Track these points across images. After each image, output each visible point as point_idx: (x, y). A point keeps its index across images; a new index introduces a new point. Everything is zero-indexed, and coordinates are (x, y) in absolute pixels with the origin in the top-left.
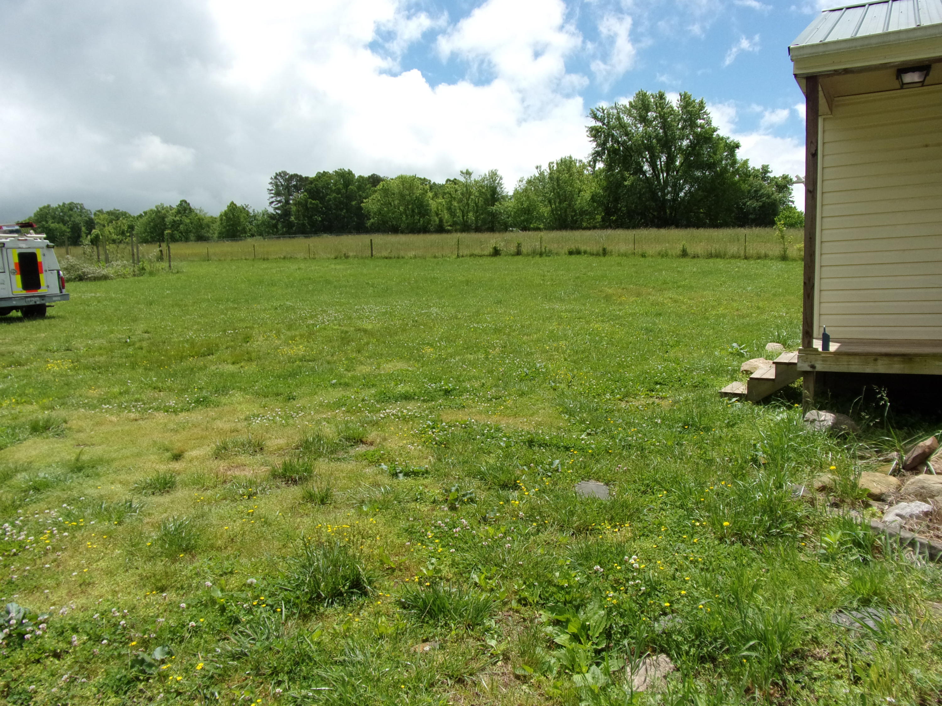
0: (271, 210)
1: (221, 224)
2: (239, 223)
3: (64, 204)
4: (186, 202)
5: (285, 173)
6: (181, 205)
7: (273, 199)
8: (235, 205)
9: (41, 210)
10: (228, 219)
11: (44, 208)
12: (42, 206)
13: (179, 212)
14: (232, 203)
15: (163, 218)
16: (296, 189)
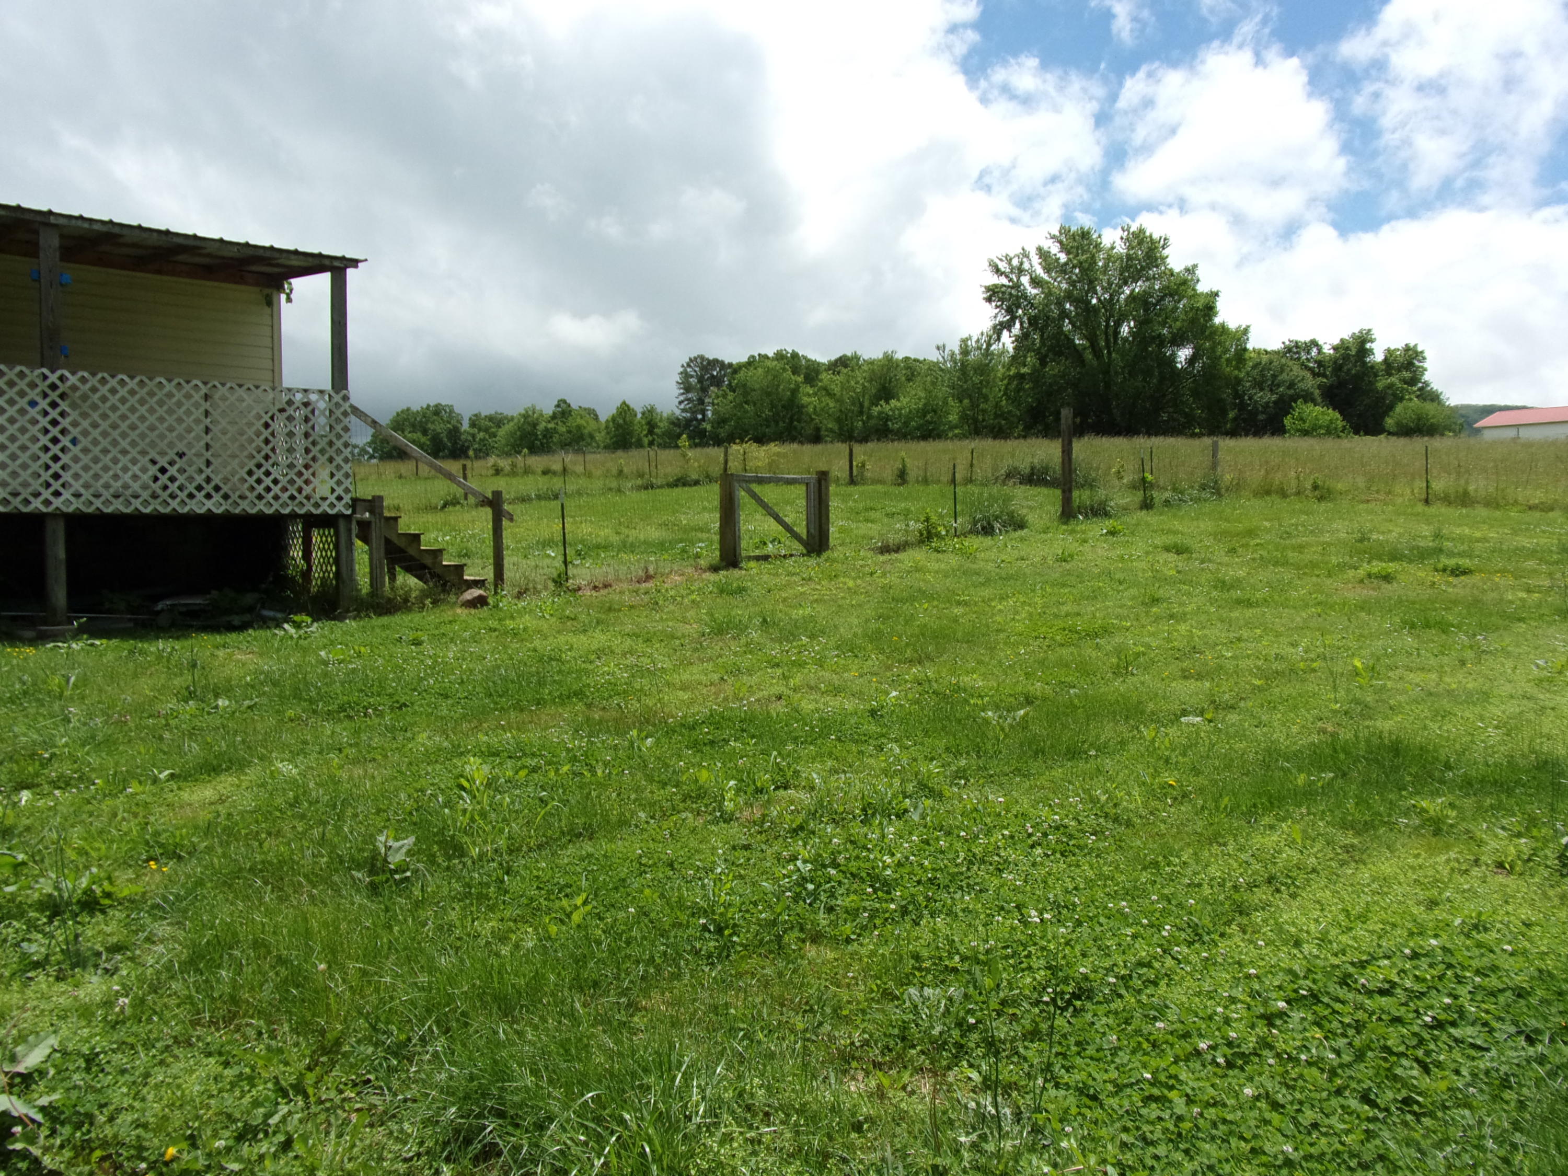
0: (678, 412)
1: (608, 433)
2: (631, 433)
3: (428, 406)
4: (565, 402)
5: (702, 358)
6: (558, 406)
7: (682, 398)
8: (628, 406)
9: (398, 414)
10: (618, 426)
11: (402, 412)
12: (399, 410)
13: (554, 417)
14: (624, 403)
15: (535, 425)
16: (716, 381)
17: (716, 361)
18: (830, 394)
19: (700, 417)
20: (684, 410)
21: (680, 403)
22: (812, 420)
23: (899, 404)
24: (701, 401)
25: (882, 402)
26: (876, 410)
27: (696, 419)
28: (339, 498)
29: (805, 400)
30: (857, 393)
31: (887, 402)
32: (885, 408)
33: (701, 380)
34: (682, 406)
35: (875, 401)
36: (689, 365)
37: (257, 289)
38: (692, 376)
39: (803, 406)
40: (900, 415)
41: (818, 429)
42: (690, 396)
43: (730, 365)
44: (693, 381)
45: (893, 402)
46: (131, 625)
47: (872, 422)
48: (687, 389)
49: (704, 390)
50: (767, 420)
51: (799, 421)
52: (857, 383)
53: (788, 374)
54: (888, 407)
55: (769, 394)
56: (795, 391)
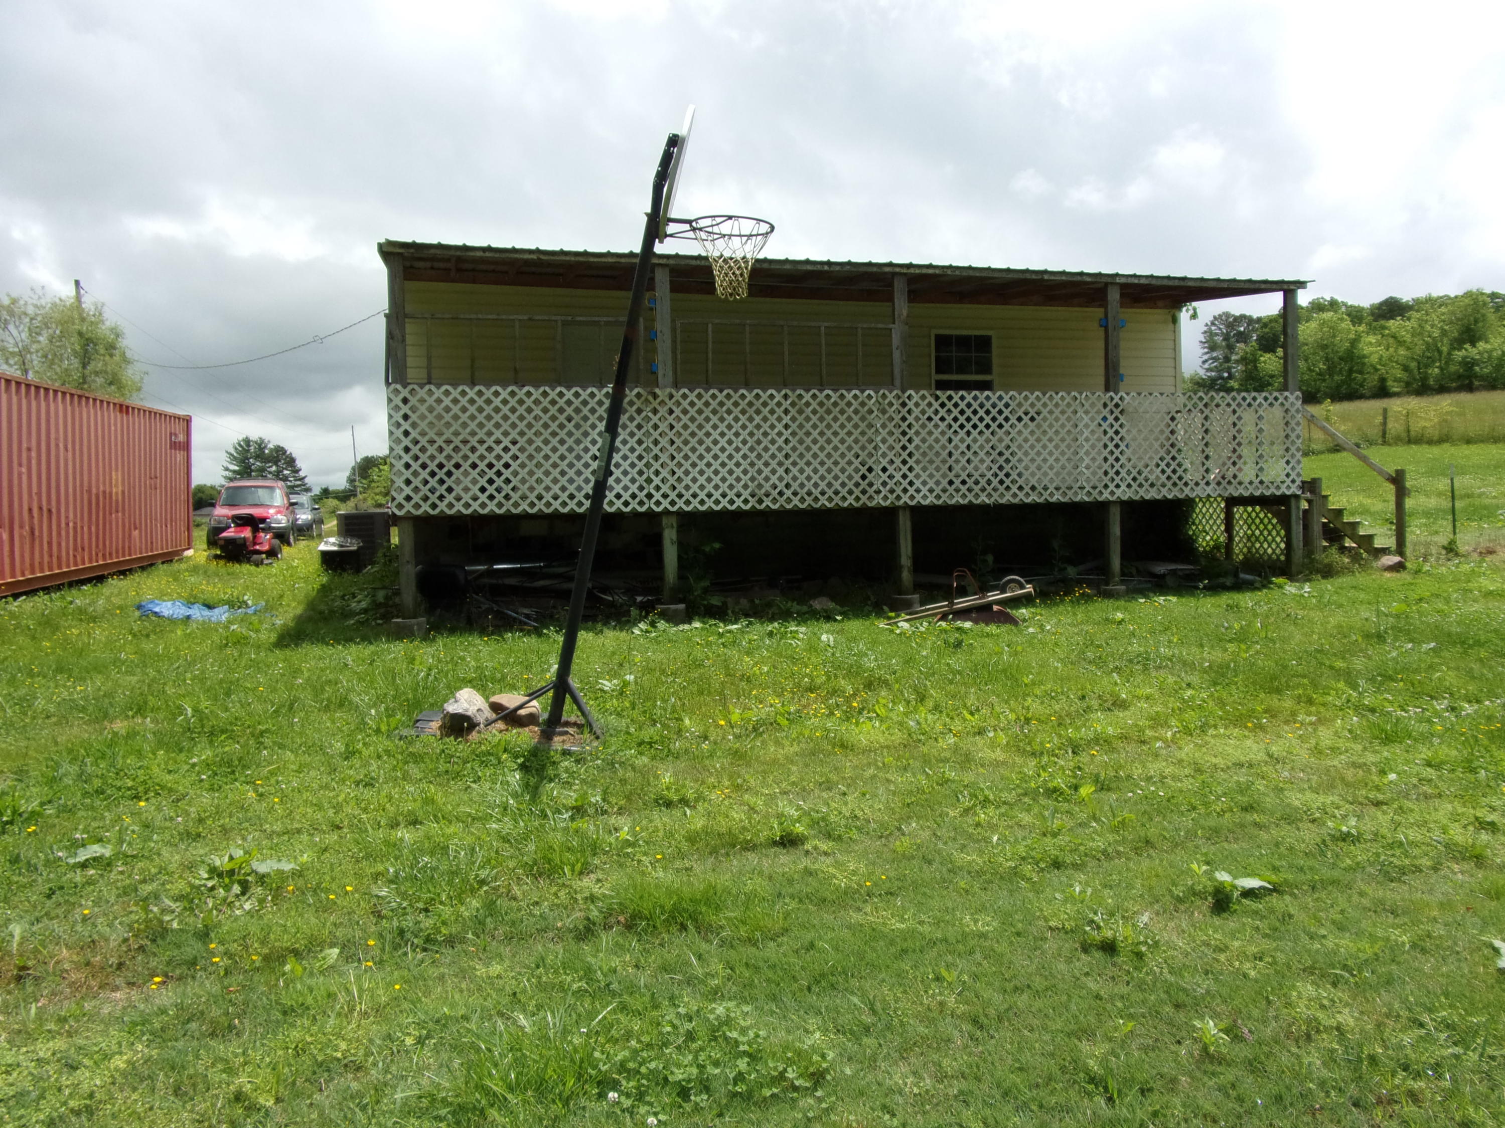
0: (1202, 372)
5: (1228, 316)
7: (1206, 357)
16: (1243, 337)
17: (1243, 317)
18: (1401, 343)
19: (1226, 375)
20: (1208, 370)
21: (1204, 362)
22: (1377, 370)
23: (1488, 347)
24: (1227, 359)
25: (1467, 346)
26: (1459, 355)
27: (1222, 378)
28: (1293, 481)
29: (1367, 350)
30: (1434, 339)
31: (1473, 345)
32: (1470, 352)
33: (1226, 338)
34: (1206, 366)
35: (1458, 343)
36: (1213, 324)
37: (1166, 311)
38: (1217, 334)
39: (1364, 357)
40: (1490, 358)
41: (1383, 380)
42: (1215, 354)
43: (1259, 320)
44: (1219, 339)
45: (1481, 345)
46: (1149, 585)
47: (1453, 368)
48: (1212, 348)
49: (1230, 348)
50: (1320, 374)
51: (1361, 372)
52: (1432, 326)
53: (1346, 324)
54: (1475, 351)
55: (1324, 347)
56: (1354, 342)
